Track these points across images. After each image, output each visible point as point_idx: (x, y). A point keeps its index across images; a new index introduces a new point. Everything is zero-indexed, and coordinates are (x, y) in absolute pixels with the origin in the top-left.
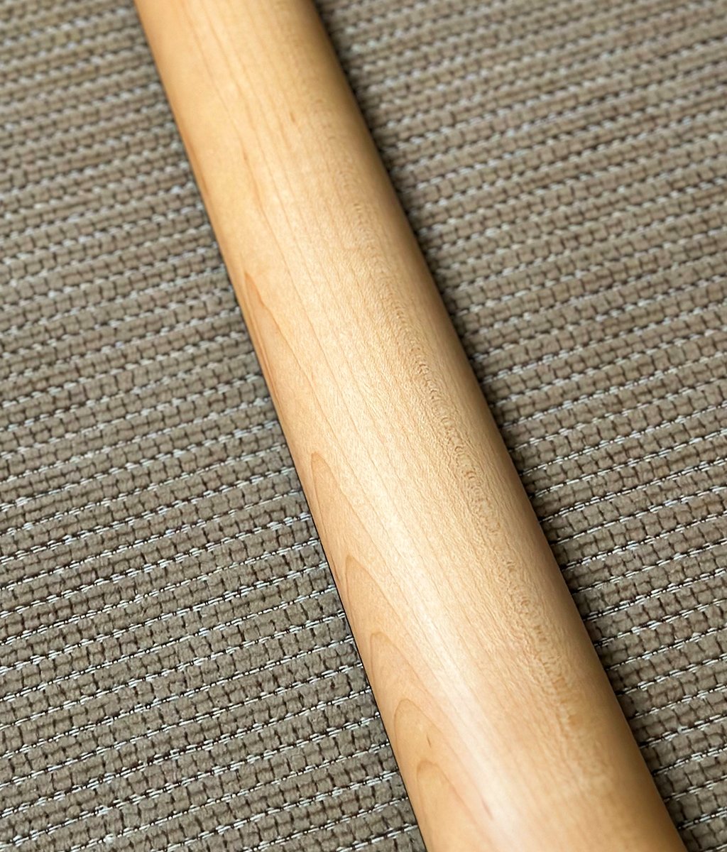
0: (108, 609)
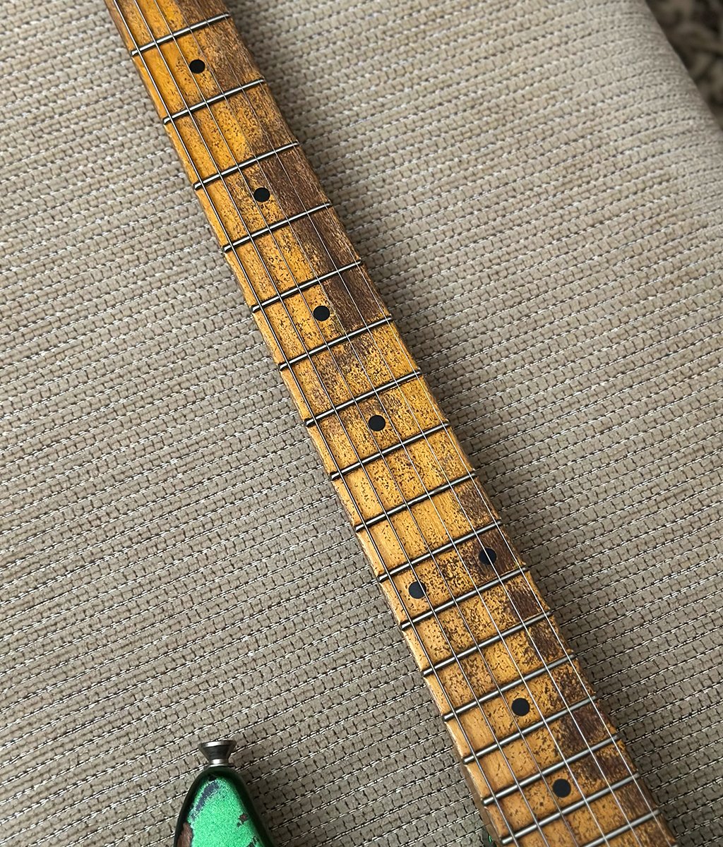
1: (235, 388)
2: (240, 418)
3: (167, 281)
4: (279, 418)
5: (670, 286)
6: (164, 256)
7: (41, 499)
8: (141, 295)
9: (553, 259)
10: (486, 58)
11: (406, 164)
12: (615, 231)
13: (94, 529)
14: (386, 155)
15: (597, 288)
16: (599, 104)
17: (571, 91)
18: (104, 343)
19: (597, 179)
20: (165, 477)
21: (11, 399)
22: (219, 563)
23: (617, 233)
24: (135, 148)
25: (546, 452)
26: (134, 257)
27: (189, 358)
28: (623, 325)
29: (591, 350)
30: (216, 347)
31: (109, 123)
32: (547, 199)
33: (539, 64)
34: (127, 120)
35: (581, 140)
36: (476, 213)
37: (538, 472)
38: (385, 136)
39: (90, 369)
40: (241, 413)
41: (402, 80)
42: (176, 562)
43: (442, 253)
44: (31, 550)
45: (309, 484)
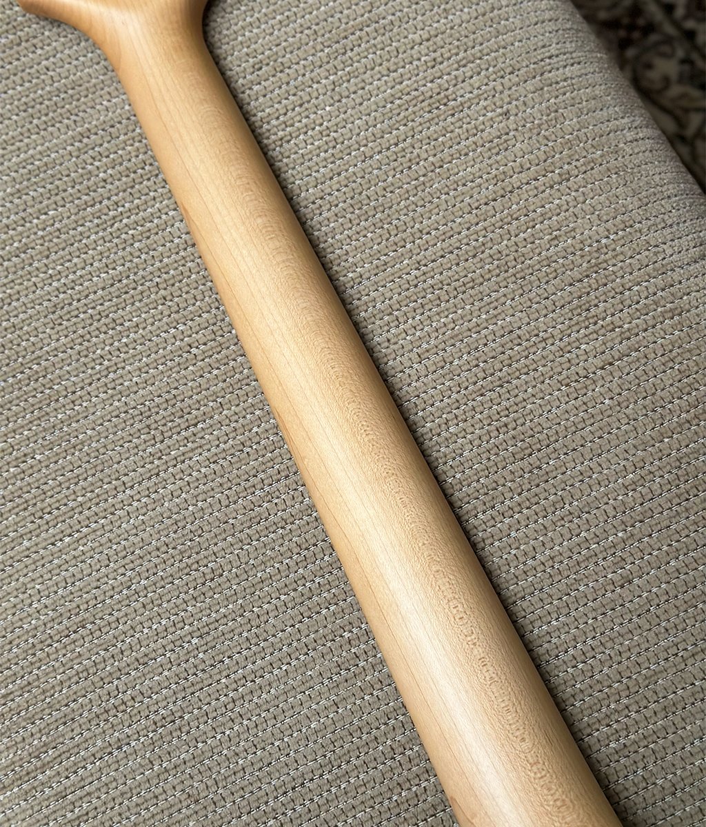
0: (255, 700)
1: (252, 562)
2: (257, 593)
3: (182, 458)
4: (295, 590)
5: (687, 425)
6: (179, 433)
7: (70, 687)
8: (158, 475)
9: (563, 405)
10: (486, 204)
11: (410, 321)
12: (626, 371)
13: (120, 715)
14: (391, 314)
15: (609, 433)
16: (604, 241)
17: (574, 230)
18: (124, 525)
19: (604, 319)
20: (187, 658)
21: (37, 587)
22: (242, 743)
23: (628, 374)
24: (149, 327)
25: (565, 611)
26: (150, 437)
27: (206, 535)
28: (638, 471)
29: (605, 499)
30: (231, 521)
31: (123, 305)
32: (553, 344)
33: (539, 204)
34: (140, 301)
35: (586, 280)
36: (482, 365)
37: (557, 632)
38: (388, 295)
39: (111, 552)
40: (258, 587)
41: (404, 235)
42: (200, 745)
43: (449, 410)
44: (61, 740)
45: (327, 657)
